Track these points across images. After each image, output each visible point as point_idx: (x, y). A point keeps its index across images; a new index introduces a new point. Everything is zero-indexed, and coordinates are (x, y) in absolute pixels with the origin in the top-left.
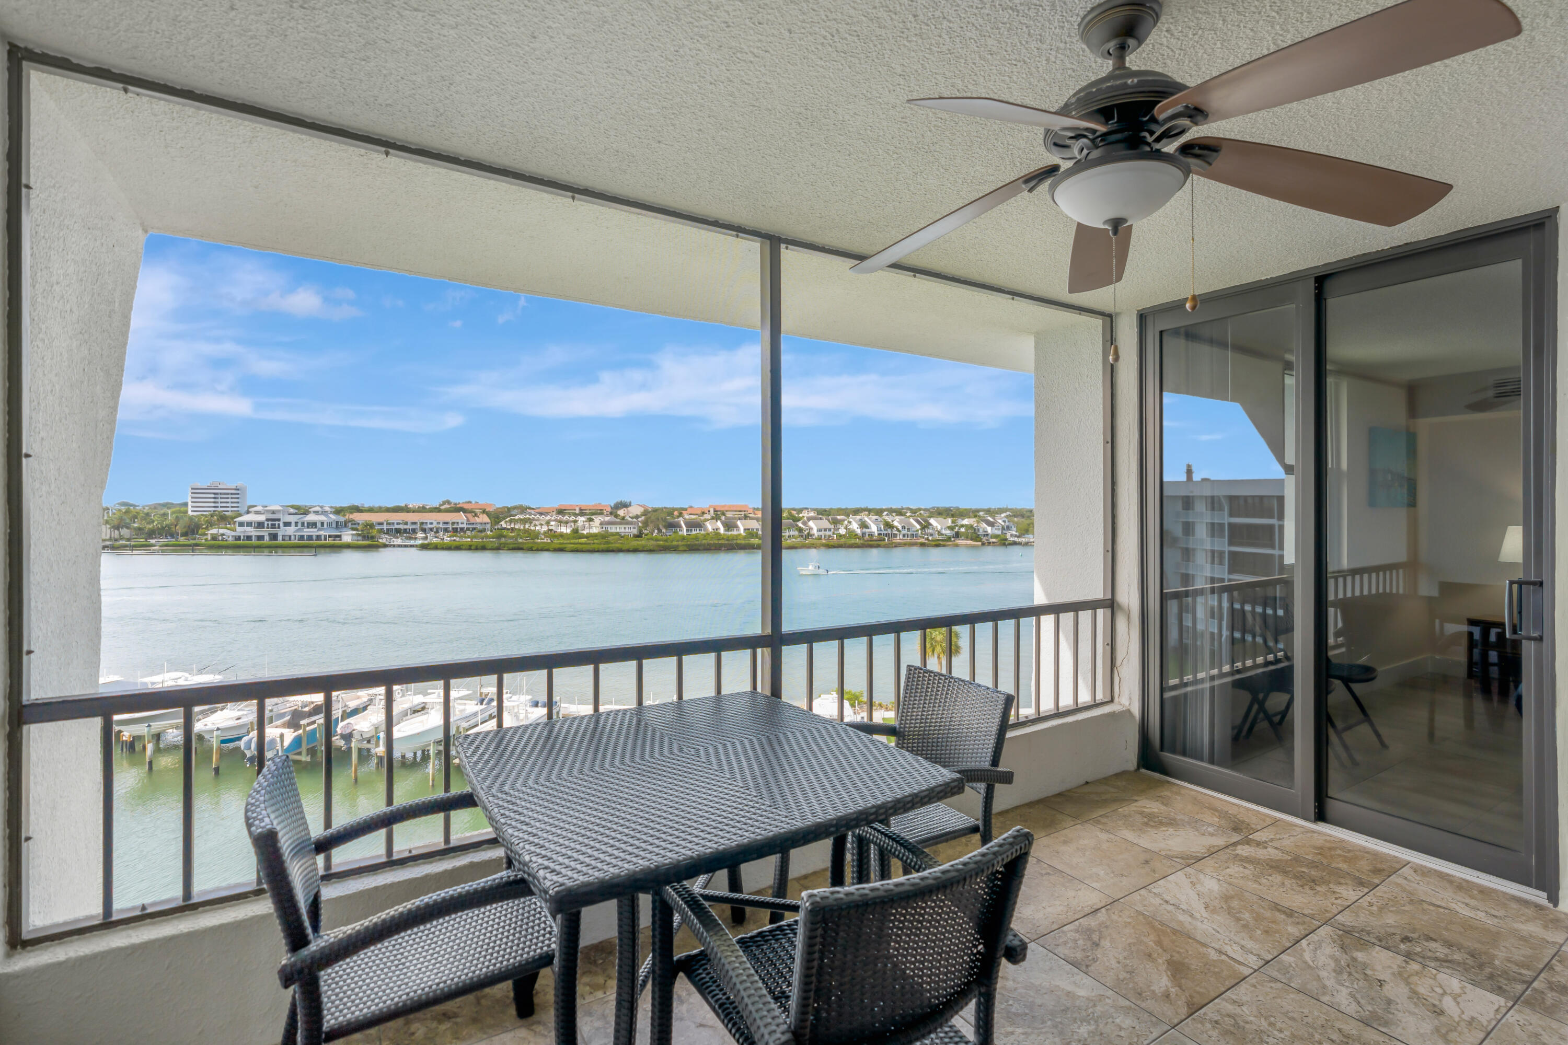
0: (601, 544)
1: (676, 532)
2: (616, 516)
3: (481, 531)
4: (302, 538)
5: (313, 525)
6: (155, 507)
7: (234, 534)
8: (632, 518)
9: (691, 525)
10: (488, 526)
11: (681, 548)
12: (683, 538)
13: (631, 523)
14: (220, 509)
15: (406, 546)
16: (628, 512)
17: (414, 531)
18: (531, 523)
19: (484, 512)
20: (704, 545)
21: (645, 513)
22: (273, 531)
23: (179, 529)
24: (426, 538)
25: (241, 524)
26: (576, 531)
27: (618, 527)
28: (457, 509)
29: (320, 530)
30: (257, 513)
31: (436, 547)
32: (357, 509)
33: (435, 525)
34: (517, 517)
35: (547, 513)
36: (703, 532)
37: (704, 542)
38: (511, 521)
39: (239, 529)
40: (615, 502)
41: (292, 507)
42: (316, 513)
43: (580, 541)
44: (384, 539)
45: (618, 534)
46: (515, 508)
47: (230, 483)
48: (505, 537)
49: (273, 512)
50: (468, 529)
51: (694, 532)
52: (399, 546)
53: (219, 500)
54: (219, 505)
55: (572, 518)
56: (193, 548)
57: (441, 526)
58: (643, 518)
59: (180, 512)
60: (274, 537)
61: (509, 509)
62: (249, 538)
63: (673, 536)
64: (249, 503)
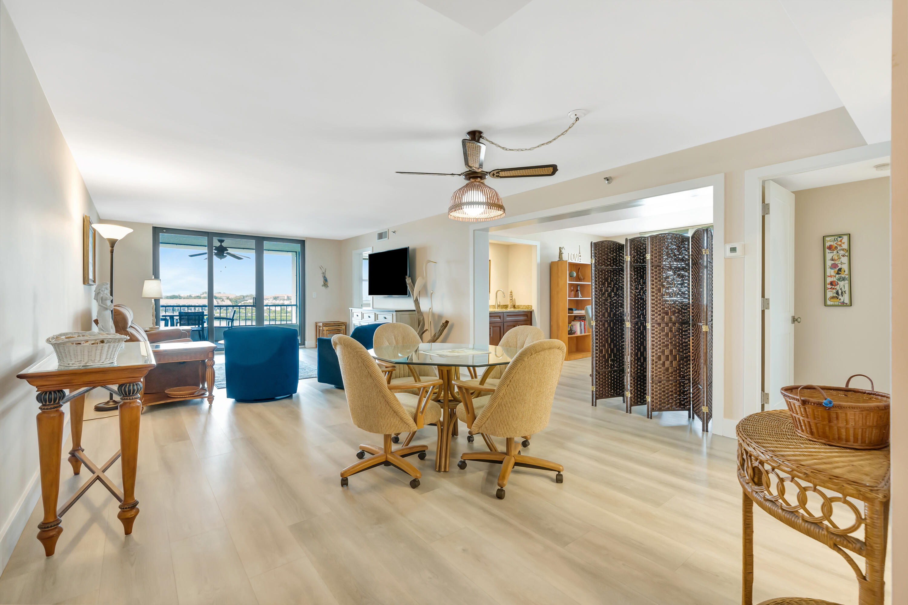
19: (228, 298)
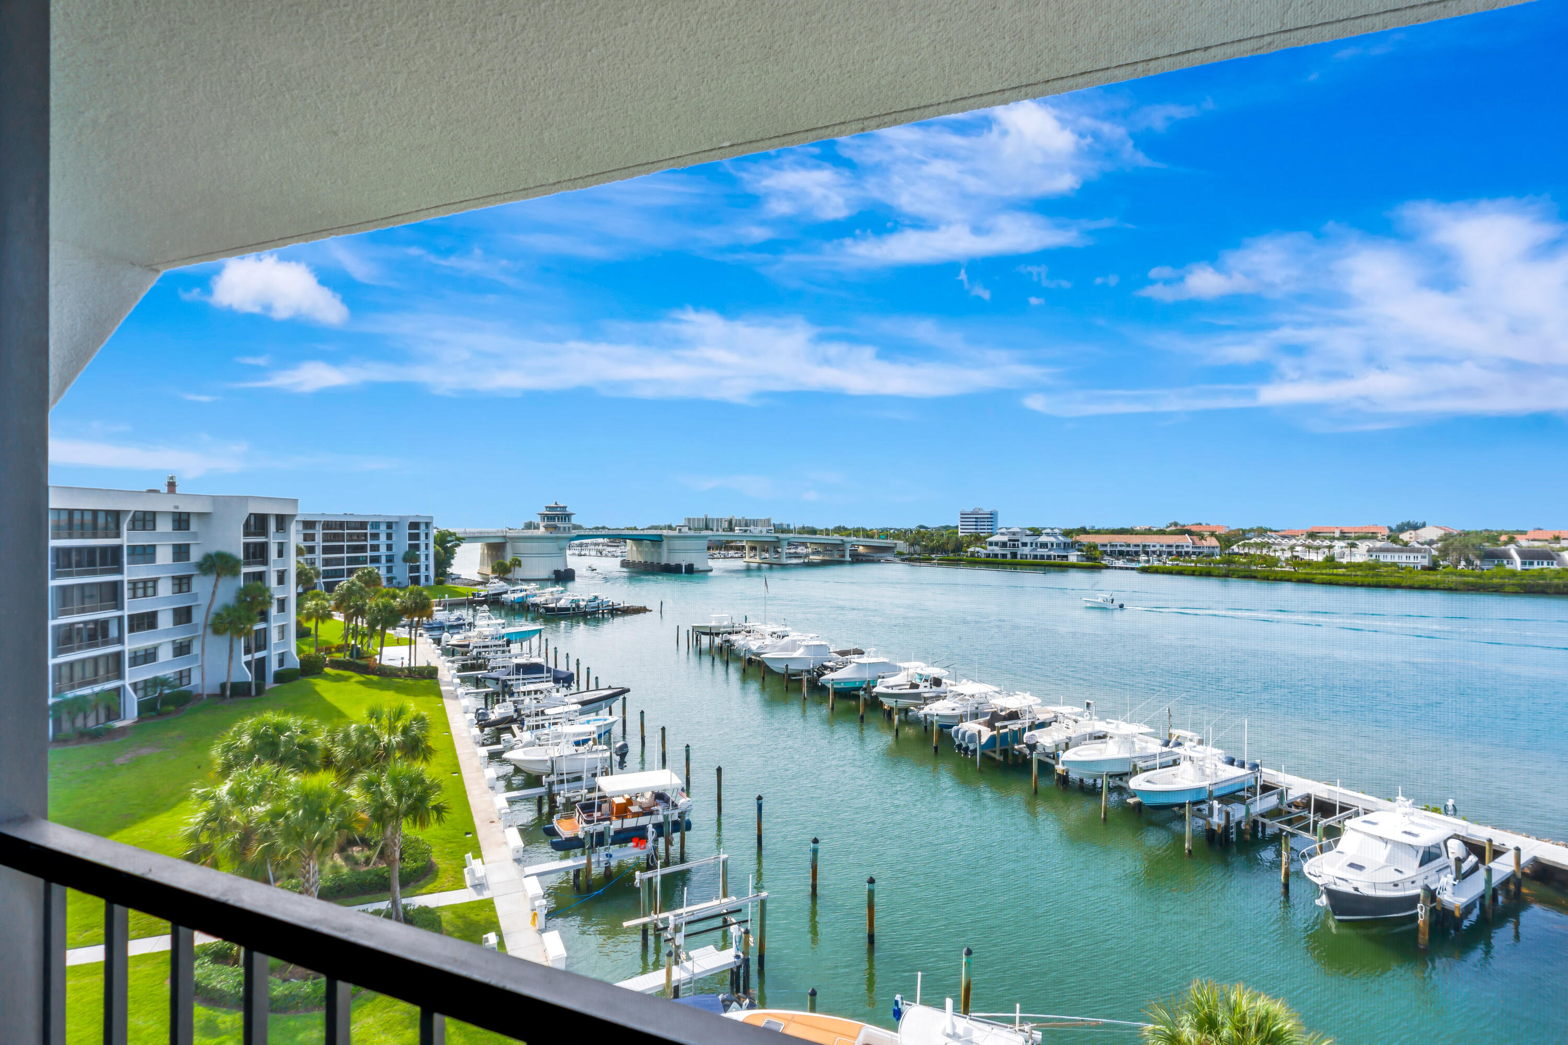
0: (1367, 576)
1: (1500, 565)
2: (1395, 540)
3: (1207, 556)
4: (1035, 557)
5: (1043, 545)
6: (938, 529)
7: (985, 552)
8: (1422, 544)
9: (1528, 556)
10: (1217, 550)
11: (1507, 589)
12: (1514, 574)
13: (1419, 551)
14: (979, 531)
15: (1127, 569)
16: (1417, 537)
17: (1137, 553)
18: (1269, 548)
20: (1557, 586)
21: (1446, 538)
22: (1014, 550)
23: (950, 547)
24: (1148, 561)
25: (991, 544)
26: (1330, 560)
27: (1396, 555)
28: (1183, 532)
29: (1050, 550)
30: (1002, 534)
31: (1156, 571)
32: (1083, 531)
33: (1158, 547)
34: (1252, 541)
35: (1294, 537)
36: (1555, 567)
37: (1556, 581)
38: (1244, 546)
39: (989, 548)
40: (1399, 523)
41: (1030, 529)
42: (1047, 534)
43: (1335, 571)
44: (1106, 561)
45: (1394, 564)
46: (1251, 530)
47: (987, 509)
48: (1234, 563)
49: (1014, 534)
50: (1194, 553)
51: (1536, 566)
52: (1121, 568)
53: (979, 523)
54: (979, 527)
55: (1327, 543)
56: (955, 563)
57: (1164, 549)
58: (1439, 545)
59: (953, 533)
60: (1014, 555)
61: (1244, 532)
62: (996, 555)
63: (1495, 570)
64: (999, 526)
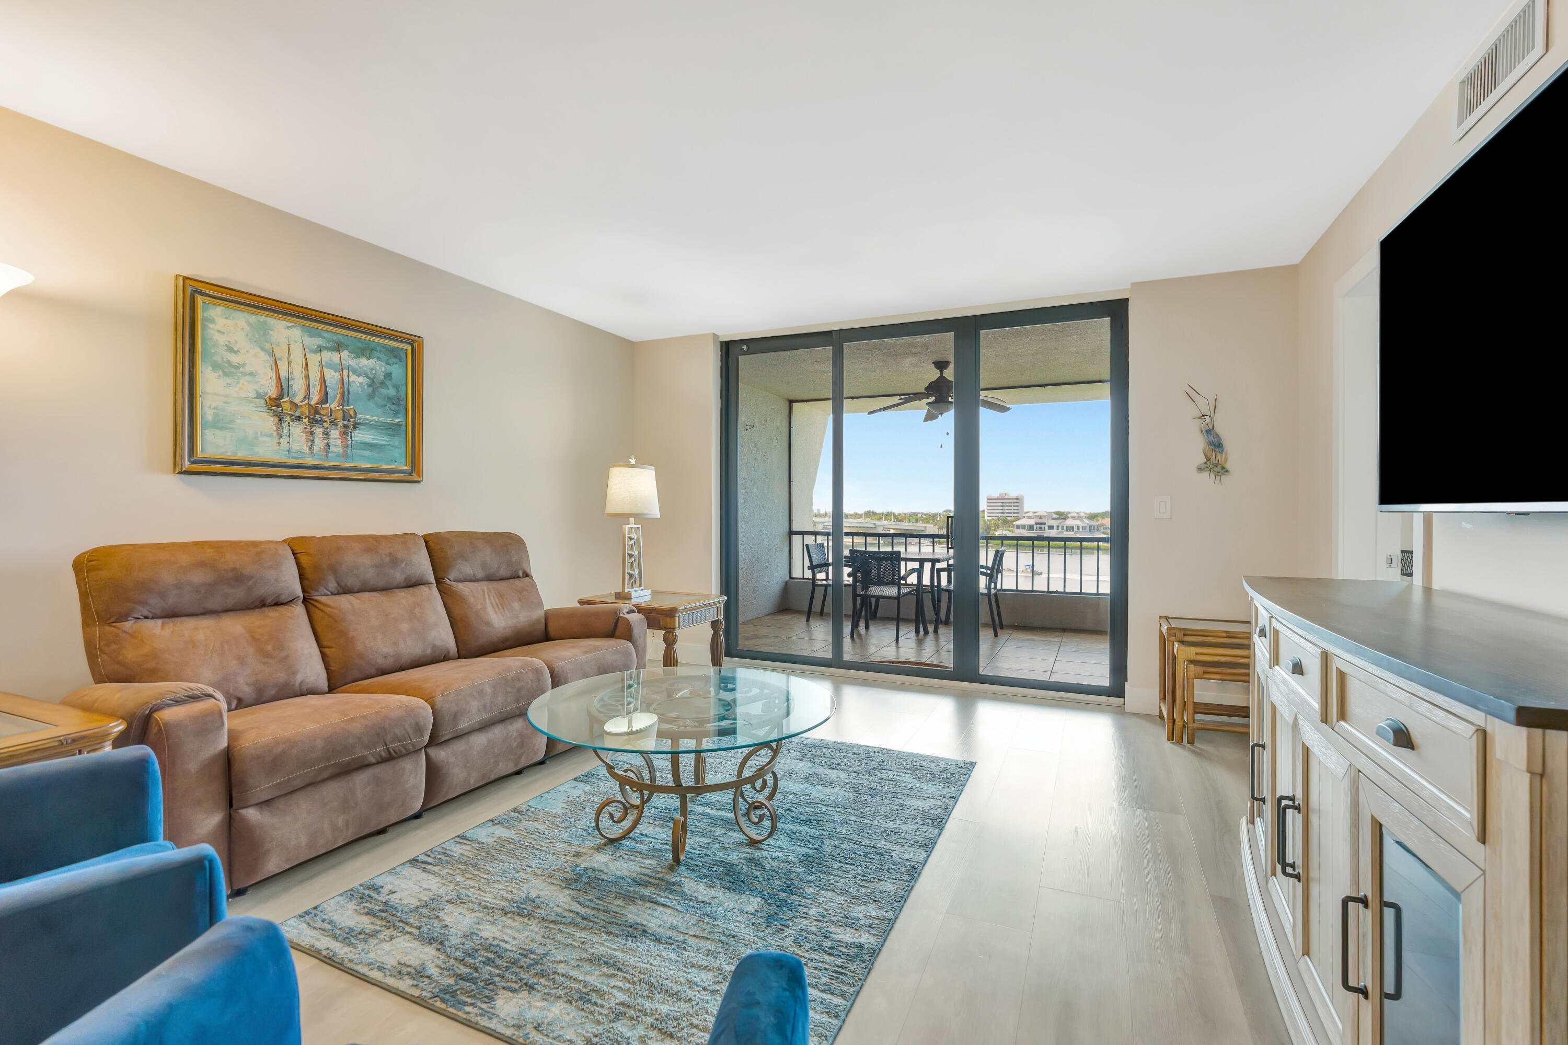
5: (1070, 528)
14: (1005, 515)
22: (1041, 532)
25: (1018, 527)
29: (1076, 533)
30: (1029, 517)
39: (1016, 530)
41: (1057, 513)
42: (1073, 518)
47: (1013, 494)
49: (1041, 517)
53: (1005, 508)
54: (1005, 511)
64: (1025, 510)
